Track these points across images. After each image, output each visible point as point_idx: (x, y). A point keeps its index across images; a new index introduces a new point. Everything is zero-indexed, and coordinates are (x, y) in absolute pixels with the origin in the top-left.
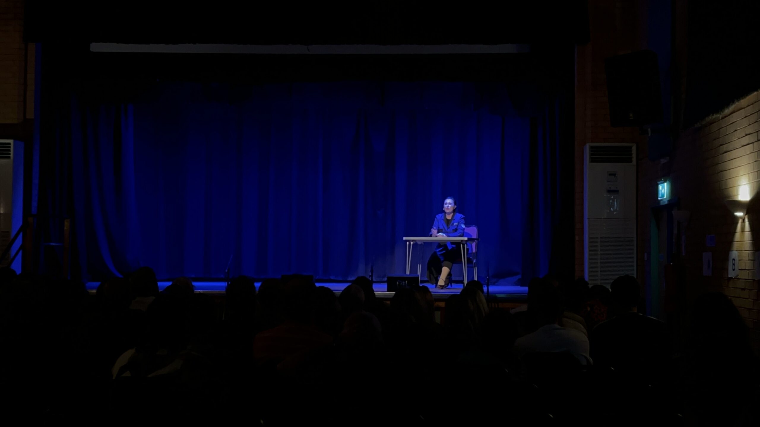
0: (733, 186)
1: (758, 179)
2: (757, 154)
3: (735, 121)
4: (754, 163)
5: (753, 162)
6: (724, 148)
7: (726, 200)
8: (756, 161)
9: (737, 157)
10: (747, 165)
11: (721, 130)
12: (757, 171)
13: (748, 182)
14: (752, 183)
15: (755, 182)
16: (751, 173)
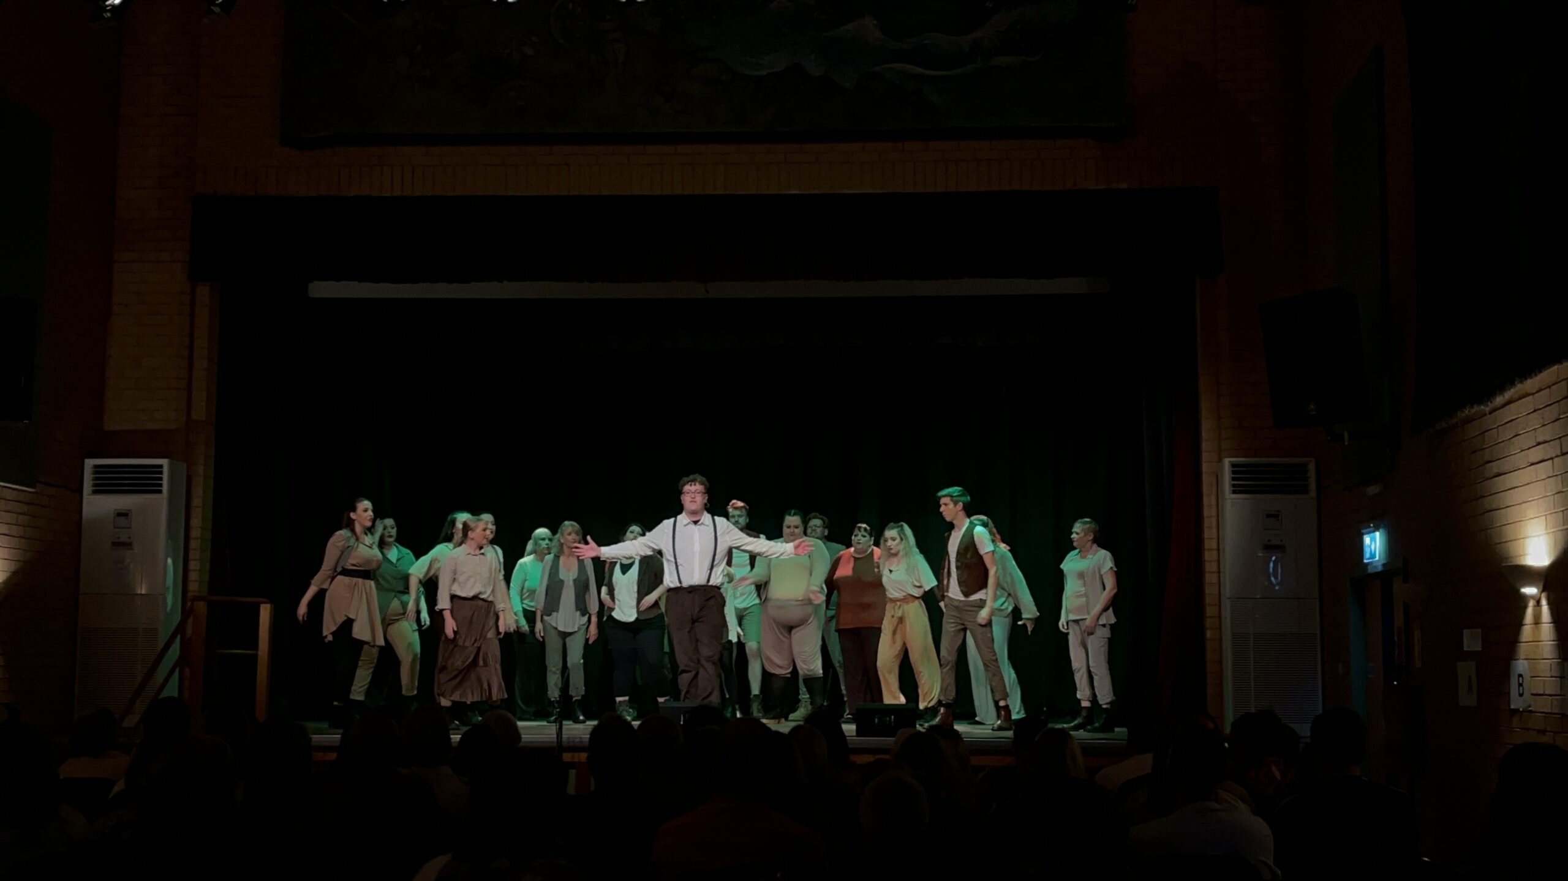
0: (1514, 538)
1: (1564, 525)
2: (1562, 478)
3: (1514, 418)
4: (1556, 496)
5: (1554, 495)
6: (1495, 467)
7: (1503, 565)
8: (1559, 493)
9: (1521, 484)
10: (1541, 500)
11: (1487, 434)
12: (1562, 511)
13: (1545, 532)
14: (1554, 532)
15: (1559, 531)
16: (1551, 514)
